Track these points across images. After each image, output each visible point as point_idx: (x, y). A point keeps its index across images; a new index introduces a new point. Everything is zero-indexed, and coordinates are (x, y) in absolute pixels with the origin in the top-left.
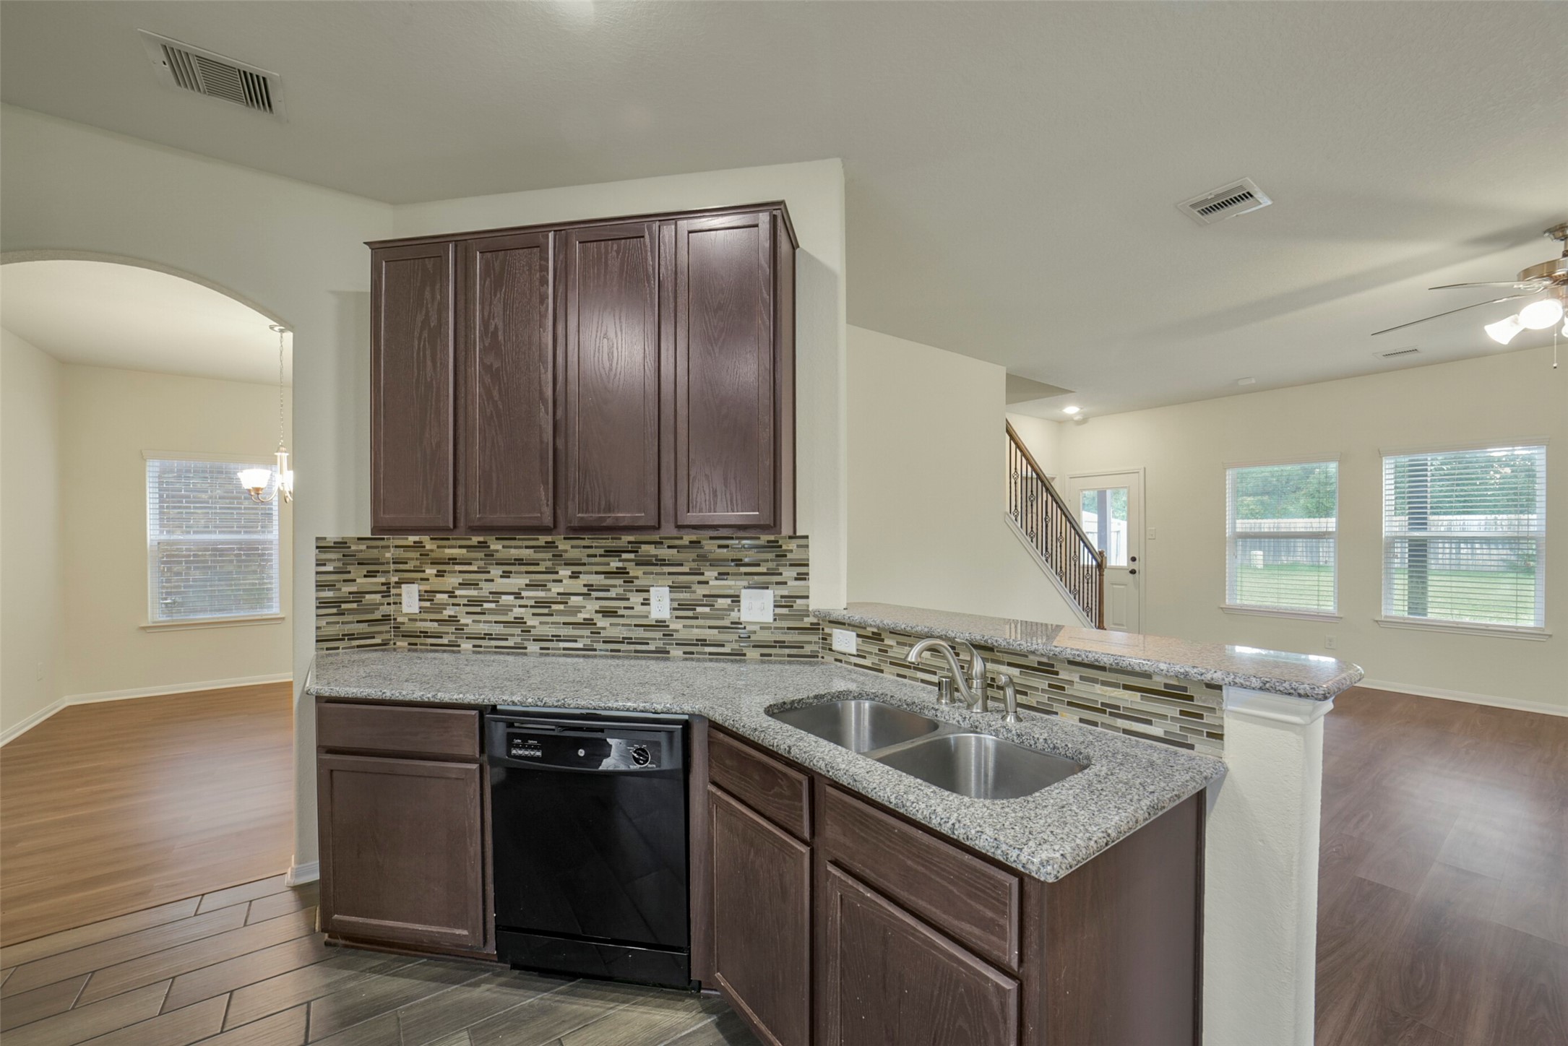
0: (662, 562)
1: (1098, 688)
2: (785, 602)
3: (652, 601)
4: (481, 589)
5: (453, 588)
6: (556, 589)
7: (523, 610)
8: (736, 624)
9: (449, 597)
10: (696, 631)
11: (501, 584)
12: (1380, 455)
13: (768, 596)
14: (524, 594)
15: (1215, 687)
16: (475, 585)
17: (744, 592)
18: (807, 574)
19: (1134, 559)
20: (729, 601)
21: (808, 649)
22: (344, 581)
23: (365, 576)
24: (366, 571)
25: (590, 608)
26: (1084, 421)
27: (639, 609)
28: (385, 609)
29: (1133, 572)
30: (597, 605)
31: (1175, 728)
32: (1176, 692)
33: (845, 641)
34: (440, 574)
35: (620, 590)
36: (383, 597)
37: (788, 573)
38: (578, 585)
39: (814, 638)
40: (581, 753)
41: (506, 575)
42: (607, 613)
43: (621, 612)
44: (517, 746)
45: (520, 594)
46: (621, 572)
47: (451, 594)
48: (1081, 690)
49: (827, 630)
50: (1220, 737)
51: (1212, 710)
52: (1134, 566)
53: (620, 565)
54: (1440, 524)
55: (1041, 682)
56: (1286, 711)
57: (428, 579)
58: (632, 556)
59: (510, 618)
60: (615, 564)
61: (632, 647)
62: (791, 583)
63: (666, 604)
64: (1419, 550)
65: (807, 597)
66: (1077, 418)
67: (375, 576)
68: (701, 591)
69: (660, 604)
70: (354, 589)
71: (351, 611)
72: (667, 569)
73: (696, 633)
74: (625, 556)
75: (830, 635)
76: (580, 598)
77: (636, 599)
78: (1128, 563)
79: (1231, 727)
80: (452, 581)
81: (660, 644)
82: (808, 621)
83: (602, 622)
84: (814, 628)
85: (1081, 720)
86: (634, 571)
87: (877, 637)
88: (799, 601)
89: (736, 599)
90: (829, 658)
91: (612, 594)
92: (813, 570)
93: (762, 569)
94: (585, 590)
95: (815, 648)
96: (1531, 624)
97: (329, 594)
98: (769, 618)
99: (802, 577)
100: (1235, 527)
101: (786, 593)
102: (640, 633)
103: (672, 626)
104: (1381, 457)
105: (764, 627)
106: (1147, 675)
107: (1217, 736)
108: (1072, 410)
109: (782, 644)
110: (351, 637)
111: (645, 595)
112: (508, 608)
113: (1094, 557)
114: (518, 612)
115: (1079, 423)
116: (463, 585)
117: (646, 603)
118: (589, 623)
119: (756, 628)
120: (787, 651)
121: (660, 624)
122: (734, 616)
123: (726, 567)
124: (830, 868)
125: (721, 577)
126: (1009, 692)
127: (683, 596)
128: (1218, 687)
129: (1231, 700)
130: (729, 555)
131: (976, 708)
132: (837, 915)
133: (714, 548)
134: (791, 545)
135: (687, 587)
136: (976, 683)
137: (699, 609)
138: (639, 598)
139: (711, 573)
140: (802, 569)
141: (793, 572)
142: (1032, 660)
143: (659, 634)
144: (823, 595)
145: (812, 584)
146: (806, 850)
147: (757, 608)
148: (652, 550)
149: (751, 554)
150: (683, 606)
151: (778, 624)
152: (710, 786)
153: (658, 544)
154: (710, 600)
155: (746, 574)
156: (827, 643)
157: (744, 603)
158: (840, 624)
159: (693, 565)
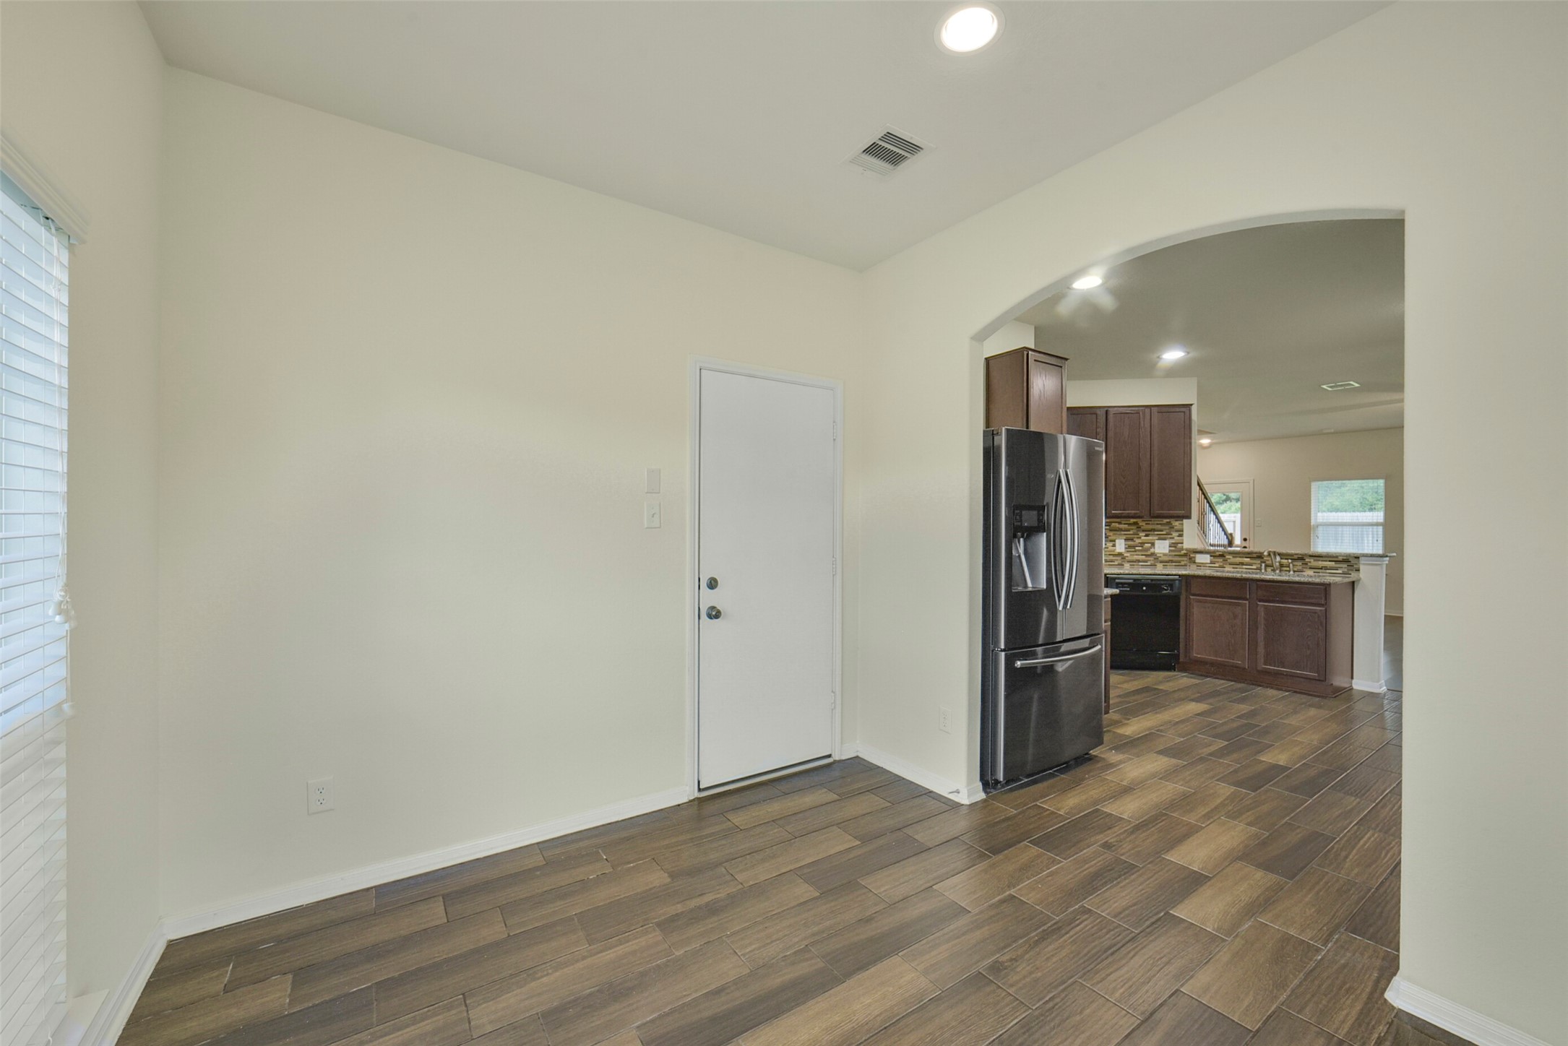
0: (1121, 530)
1: (1320, 563)
2: (1173, 545)
3: (1117, 545)
8: (1153, 554)
10: (1135, 556)
13: (1167, 543)
15: (1357, 558)
17: (1157, 542)
18: (1183, 534)
19: (1245, 540)
20: (1150, 545)
21: (1183, 563)
27: (1111, 548)
31: (1346, 570)
32: (1346, 560)
33: (1203, 558)
37: (1175, 534)
39: (1187, 558)
40: (1144, 588)
44: (1120, 587)
48: (1313, 563)
49: (1192, 555)
50: (1359, 570)
51: (1356, 564)
52: (1246, 544)
55: (1299, 563)
56: (1376, 561)
61: (1108, 563)
62: (1176, 538)
63: (1123, 546)
65: (1182, 543)
68: (1138, 541)
69: (1120, 546)
72: (1123, 533)
73: (1136, 557)
75: (1194, 557)
77: (1109, 544)
79: (1362, 567)
81: (1120, 562)
82: (1183, 552)
84: (1185, 555)
87: (1222, 556)
88: (1179, 545)
89: (1153, 544)
90: (1194, 565)
92: (1185, 533)
93: (1164, 533)
95: (1185, 562)
98: (1166, 551)
99: (1181, 535)
101: (1174, 542)
102: (1111, 558)
103: (1125, 555)
105: (1165, 555)
106: (1337, 557)
107: (1358, 570)
108: (1204, 442)
109: (1172, 561)
111: (1113, 543)
113: (1227, 538)
117: (1114, 546)
119: (1161, 555)
120: (1174, 564)
121: (1120, 554)
122: (1152, 550)
123: (1148, 532)
124: (1259, 603)
125: (1146, 536)
126: (1291, 565)
127: (1130, 543)
128: (1358, 558)
129: (1362, 560)
130: (1150, 527)
131: (1278, 572)
132: (1262, 614)
133: (1144, 524)
134: (1176, 524)
135: (1132, 540)
136: (1278, 564)
137: (1137, 548)
138: (1111, 544)
139: (1142, 534)
140: (1181, 533)
141: (1177, 534)
142: (1296, 557)
143: (1119, 558)
144: (1190, 540)
145: (1185, 538)
146: (1247, 602)
147: (1162, 547)
148: (1117, 525)
149: (1159, 527)
150: (1130, 547)
151: (1171, 553)
152: (1191, 597)
153: (1120, 523)
154: (1142, 544)
155: (1158, 534)
156: (1192, 561)
157: (1156, 546)
158: (1201, 552)
159: (1135, 531)
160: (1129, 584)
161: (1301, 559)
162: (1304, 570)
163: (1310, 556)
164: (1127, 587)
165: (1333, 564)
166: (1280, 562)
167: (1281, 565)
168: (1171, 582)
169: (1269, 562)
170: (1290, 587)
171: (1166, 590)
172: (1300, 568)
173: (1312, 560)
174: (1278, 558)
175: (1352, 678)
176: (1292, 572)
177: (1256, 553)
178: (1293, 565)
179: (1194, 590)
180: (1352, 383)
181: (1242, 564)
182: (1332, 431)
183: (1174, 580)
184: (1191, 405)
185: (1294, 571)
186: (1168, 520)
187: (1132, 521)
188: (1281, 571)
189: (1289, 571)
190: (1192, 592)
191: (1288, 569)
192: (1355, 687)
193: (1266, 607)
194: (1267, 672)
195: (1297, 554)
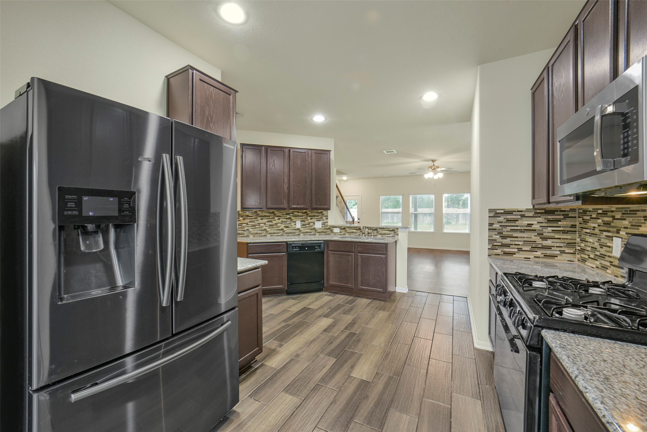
0: (299, 216)
1: (383, 231)
2: (324, 224)
3: (297, 224)
4: (255, 222)
6: (274, 222)
7: (266, 227)
8: (314, 229)
10: (306, 230)
11: (260, 221)
12: (409, 194)
13: (321, 222)
14: (266, 223)
15: (398, 229)
17: (316, 222)
19: (359, 219)
20: (313, 224)
21: (328, 233)
25: (282, 226)
26: (346, 181)
27: (294, 226)
29: (359, 222)
30: (284, 225)
31: (393, 235)
32: (393, 230)
33: (337, 230)
35: (289, 222)
37: (324, 218)
38: (280, 221)
39: (329, 230)
40: (306, 248)
41: (262, 219)
42: (286, 227)
43: (289, 227)
44: (294, 249)
46: (290, 218)
47: (247, 224)
48: (381, 232)
49: (332, 229)
51: (397, 232)
53: (289, 217)
54: (420, 210)
55: (375, 232)
58: (292, 215)
59: (263, 229)
60: (288, 216)
61: (292, 234)
62: (325, 220)
63: (300, 225)
64: (416, 216)
65: (328, 223)
68: (307, 222)
69: (298, 225)
72: (300, 217)
73: (306, 231)
74: (290, 215)
76: (280, 224)
77: (293, 224)
78: (357, 220)
79: (399, 233)
80: (247, 221)
81: (298, 233)
82: (328, 227)
83: (285, 229)
84: (329, 228)
85: (381, 236)
86: (293, 218)
87: (344, 229)
88: (326, 223)
89: (314, 223)
90: (333, 234)
91: (288, 223)
92: (329, 217)
93: (319, 217)
94: (281, 222)
96: (433, 231)
98: (321, 227)
99: (327, 219)
100: (382, 211)
101: (324, 222)
102: (294, 231)
103: (301, 229)
105: (320, 229)
106: (390, 229)
107: (398, 235)
108: (345, 178)
109: (323, 232)
111: (295, 223)
112: (262, 227)
113: (352, 218)
114: (265, 228)
116: (250, 222)
117: (295, 225)
118: (282, 229)
119: (318, 229)
120: (324, 233)
121: (298, 229)
122: (314, 227)
123: (312, 217)
124: (359, 254)
125: (311, 219)
127: (303, 223)
130: (313, 214)
131: (367, 236)
132: (360, 260)
133: (310, 213)
134: (325, 212)
135: (304, 221)
136: (367, 232)
137: (307, 226)
138: (294, 224)
139: (309, 218)
140: (327, 217)
141: (325, 218)
142: (374, 229)
143: (298, 231)
144: (331, 222)
145: (329, 220)
146: (353, 254)
147: (318, 225)
148: (297, 213)
149: (317, 214)
150: (303, 225)
151: (322, 228)
152: (329, 252)
153: (298, 212)
154: (309, 223)
155: (316, 218)
156: (332, 231)
157: (316, 224)
158: (336, 227)
159: (306, 216)
161: (376, 230)
162: (377, 235)
163: (380, 228)
164: (298, 248)
165: (388, 232)
166: (368, 231)
167: (368, 233)
168: (319, 245)
169: (363, 232)
170: (371, 245)
171: (317, 249)
172: (376, 234)
173: (380, 230)
174: (367, 230)
175: (396, 286)
177: (358, 227)
178: (373, 234)
179: (331, 248)
180: (394, 150)
181: (353, 233)
182: (386, 176)
183: (321, 243)
184: (331, 151)
185: (373, 236)
186: (321, 211)
187: (304, 211)
188: (368, 236)
189: (371, 236)
190: (330, 249)
191: (371, 235)
192: (397, 291)
193: (361, 256)
194: (362, 290)
195: (374, 227)
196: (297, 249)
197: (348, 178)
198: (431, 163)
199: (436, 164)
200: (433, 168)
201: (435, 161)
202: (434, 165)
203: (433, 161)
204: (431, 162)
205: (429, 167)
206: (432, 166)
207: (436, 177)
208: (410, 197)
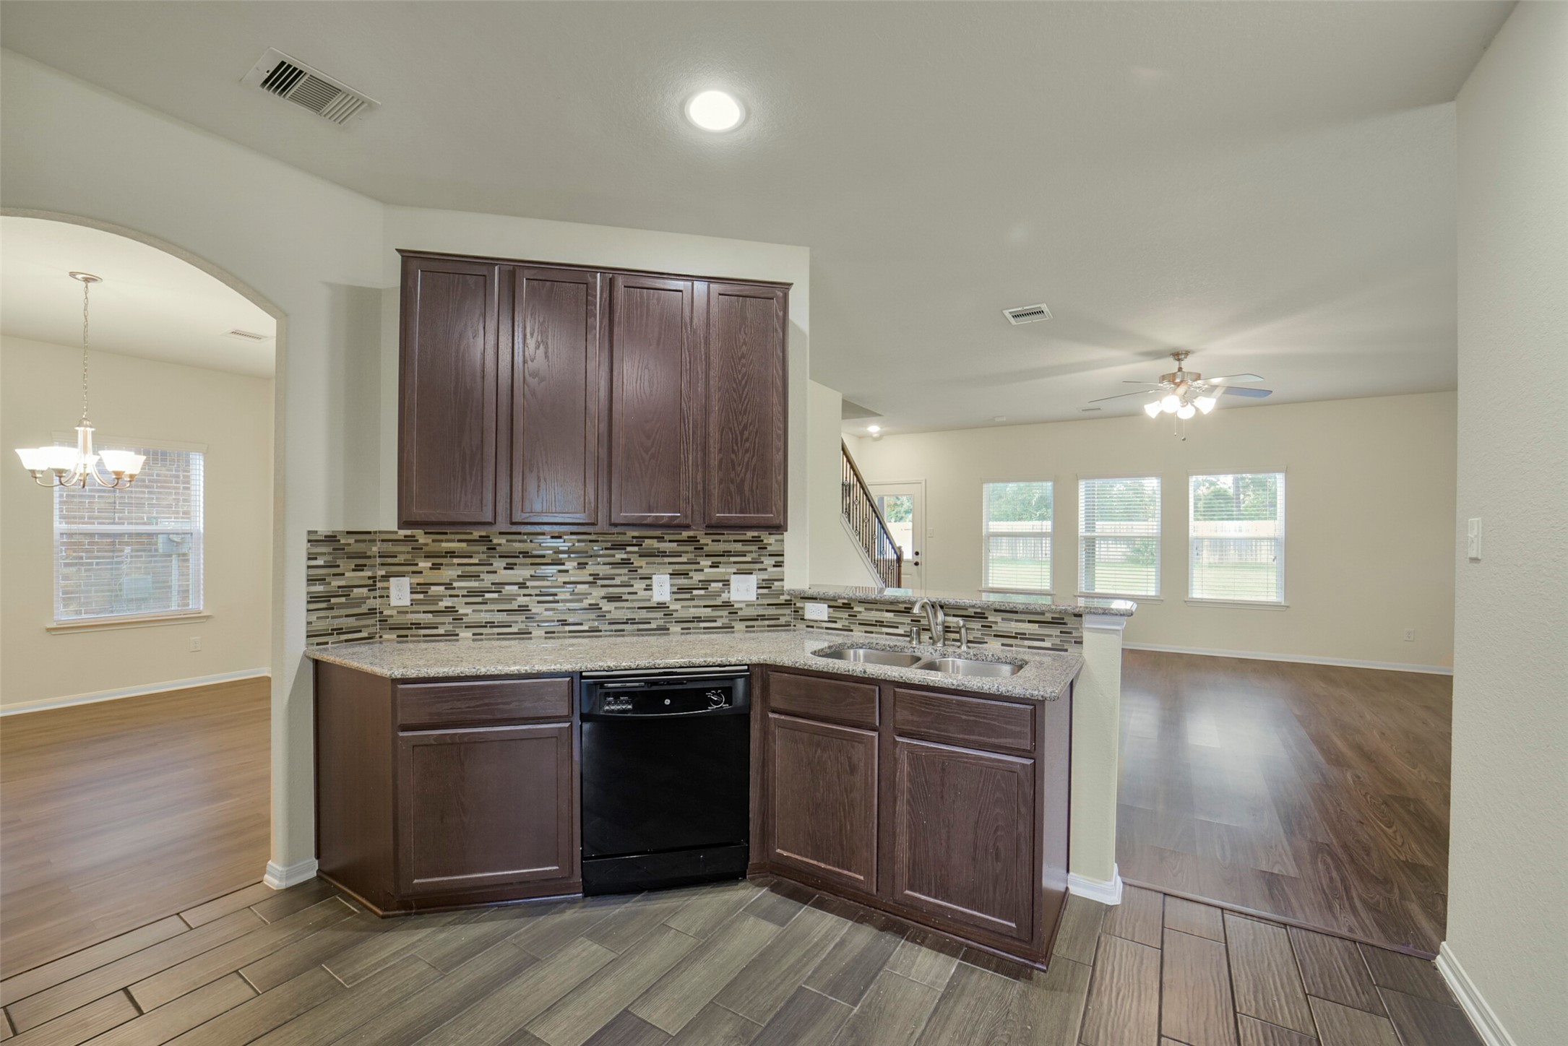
0: (663, 554)
1: (1013, 624)
2: (765, 585)
3: (655, 587)
4: (483, 580)
5: (450, 580)
7: (527, 598)
8: (727, 605)
9: (446, 588)
10: (692, 610)
11: (504, 575)
12: (1077, 478)
13: (753, 580)
14: (528, 584)
15: (1078, 615)
16: (476, 577)
17: (733, 577)
18: (783, 562)
19: (917, 554)
20: (720, 585)
21: (783, 620)
22: (334, 575)
23: (354, 570)
24: (354, 565)
25: (597, 594)
26: (879, 437)
27: (642, 594)
28: (372, 603)
29: (917, 564)
30: (603, 592)
31: (1056, 641)
32: (1058, 621)
33: (818, 612)
34: (436, 567)
35: (625, 578)
36: (369, 590)
37: (768, 561)
38: (584, 575)
39: (787, 611)
40: (667, 702)
41: (509, 567)
42: (611, 599)
43: (625, 597)
44: (609, 703)
45: (525, 584)
46: (625, 562)
47: (449, 586)
48: (1003, 625)
49: (798, 605)
50: (1081, 643)
51: (1077, 629)
52: (917, 559)
53: (625, 556)
55: (976, 625)
56: (1114, 624)
57: (421, 572)
58: (636, 549)
59: (514, 606)
60: (620, 555)
61: (636, 627)
62: (771, 569)
63: (667, 589)
65: (782, 580)
66: (875, 435)
67: (362, 570)
68: (697, 577)
69: (662, 588)
70: (343, 583)
71: (340, 606)
72: (667, 560)
73: (693, 612)
74: (629, 549)
75: (803, 608)
76: (586, 586)
77: (639, 586)
78: (913, 556)
79: (1087, 637)
80: (448, 573)
81: (661, 622)
82: (783, 598)
83: (606, 606)
84: (788, 604)
85: (1003, 645)
86: (638, 562)
87: (847, 606)
88: (776, 583)
89: (726, 583)
90: (801, 626)
91: (617, 581)
92: (787, 559)
93: (748, 559)
94: (591, 579)
95: (787, 618)
97: (319, 588)
98: (752, 597)
99: (779, 564)
100: (988, 528)
101: (766, 577)
102: (644, 614)
103: (672, 607)
104: (1078, 480)
105: (749, 605)
106: (1043, 613)
107: (1079, 642)
108: (874, 429)
109: (763, 618)
110: (340, 631)
111: (648, 582)
112: (511, 598)
113: (895, 552)
114: (522, 600)
115: (876, 439)
116: (461, 578)
117: (649, 588)
118: (594, 607)
119: (742, 605)
120: (767, 623)
121: (661, 606)
122: (725, 596)
123: (718, 558)
124: (899, 739)
125: (714, 566)
126: (963, 631)
127: (682, 581)
128: (1080, 616)
129: (1088, 622)
130: (721, 547)
131: (940, 644)
132: (905, 766)
133: (709, 541)
134: (770, 540)
135: (685, 574)
136: (940, 628)
137: (695, 592)
138: (642, 584)
139: (705, 562)
140: (779, 559)
141: (772, 561)
142: (971, 612)
143: (660, 614)
144: (795, 578)
145: (787, 569)
146: (875, 734)
147: (743, 590)
148: (655, 544)
149: (739, 547)
150: (681, 590)
151: (760, 602)
152: (771, 715)
153: (660, 539)
154: (705, 584)
155: (735, 563)
156: (799, 615)
157: (733, 585)
158: (813, 599)
159: (691, 556)
160: (632, 695)
161: (980, 616)
162: (986, 639)
163: (996, 610)
164: (627, 703)
165: (1034, 628)
166: (944, 622)
167: (947, 629)
168: (727, 684)
169: (924, 622)
170: (960, 704)
171: (716, 703)
172: (978, 634)
173: (999, 619)
174: (940, 615)
175: (1068, 871)
176: (964, 648)
177: (904, 602)
178: (967, 629)
179: (776, 701)
181: (880, 624)
183: (732, 679)
184: (792, 284)
185: (969, 643)
186: (755, 533)
187: (686, 534)
188: (945, 639)
189: (960, 643)
191: (956, 636)
192: (1074, 890)
193: (915, 757)
194: (915, 905)
195: (973, 607)
196: (622, 703)
197: (884, 429)
198: (1170, 365)
199: (1187, 364)
200: (1178, 380)
201: (1187, 353)
202: (1180, 369)
203: (1178, 355)
204: (1171, 359)
205: (1163, 378)
206: (1174, 375)
207: (1186, 413)
208: (1080, 487)
